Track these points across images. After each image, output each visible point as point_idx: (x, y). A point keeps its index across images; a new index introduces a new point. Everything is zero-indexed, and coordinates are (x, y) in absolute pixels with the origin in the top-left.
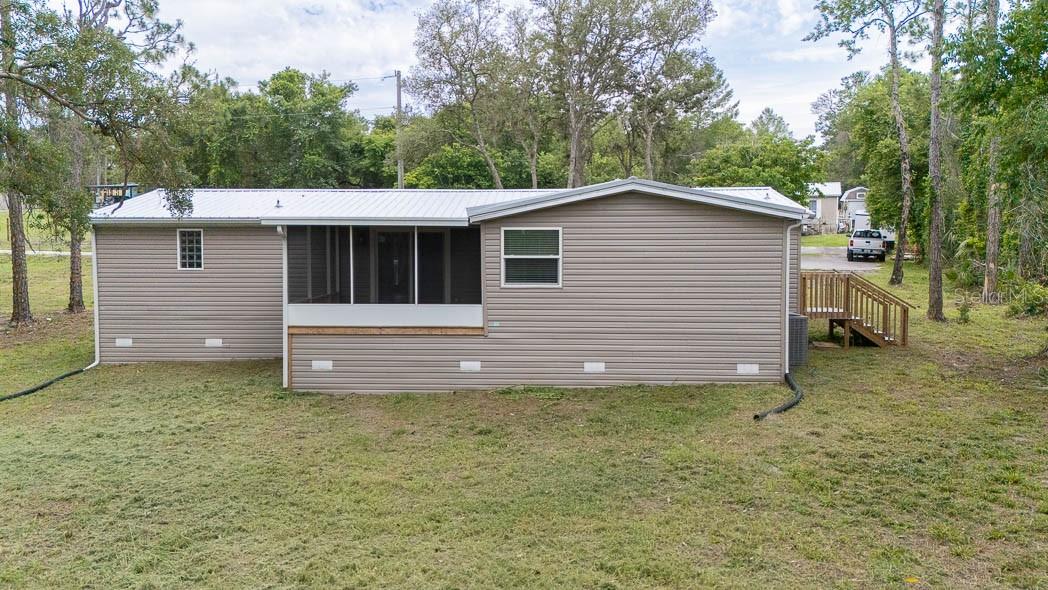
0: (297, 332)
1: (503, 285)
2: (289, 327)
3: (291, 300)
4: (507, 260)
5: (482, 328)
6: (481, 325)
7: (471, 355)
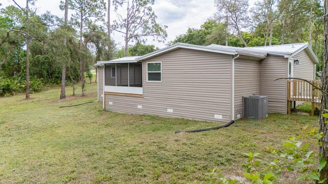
0: (107, 94)
1: (147, 81)
2: (105, 92)
3: (106, 85)
4: (148, 73)
5: (142, 95)
6: (142, 94)
7: (140, 103)
